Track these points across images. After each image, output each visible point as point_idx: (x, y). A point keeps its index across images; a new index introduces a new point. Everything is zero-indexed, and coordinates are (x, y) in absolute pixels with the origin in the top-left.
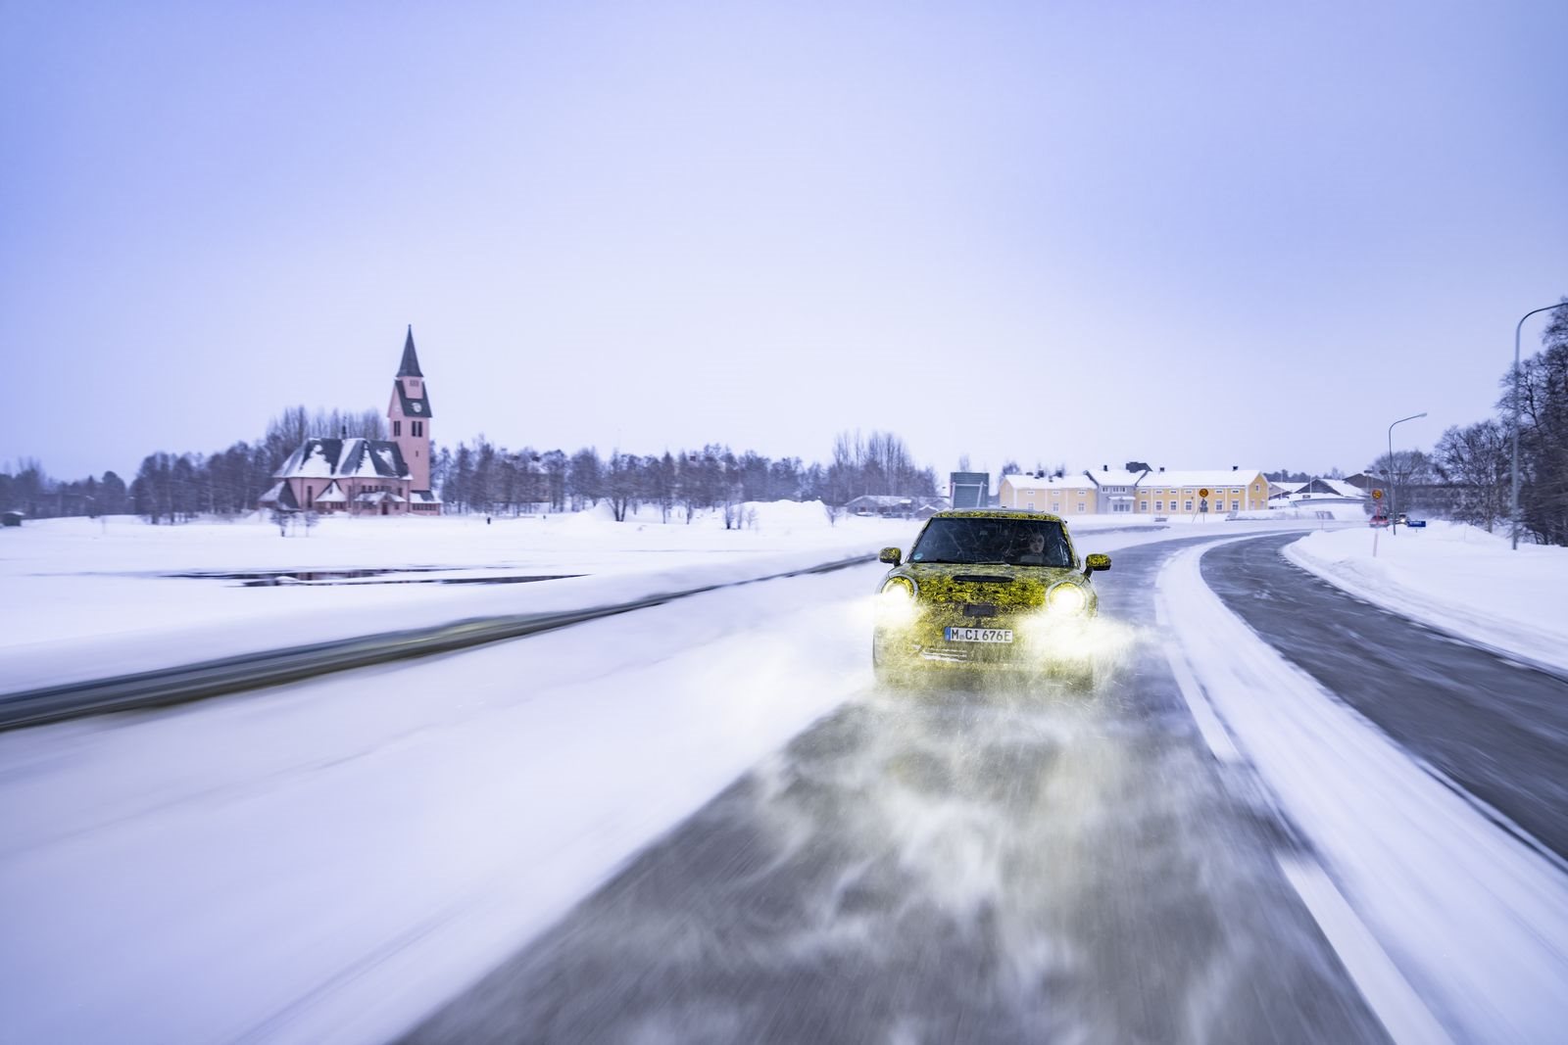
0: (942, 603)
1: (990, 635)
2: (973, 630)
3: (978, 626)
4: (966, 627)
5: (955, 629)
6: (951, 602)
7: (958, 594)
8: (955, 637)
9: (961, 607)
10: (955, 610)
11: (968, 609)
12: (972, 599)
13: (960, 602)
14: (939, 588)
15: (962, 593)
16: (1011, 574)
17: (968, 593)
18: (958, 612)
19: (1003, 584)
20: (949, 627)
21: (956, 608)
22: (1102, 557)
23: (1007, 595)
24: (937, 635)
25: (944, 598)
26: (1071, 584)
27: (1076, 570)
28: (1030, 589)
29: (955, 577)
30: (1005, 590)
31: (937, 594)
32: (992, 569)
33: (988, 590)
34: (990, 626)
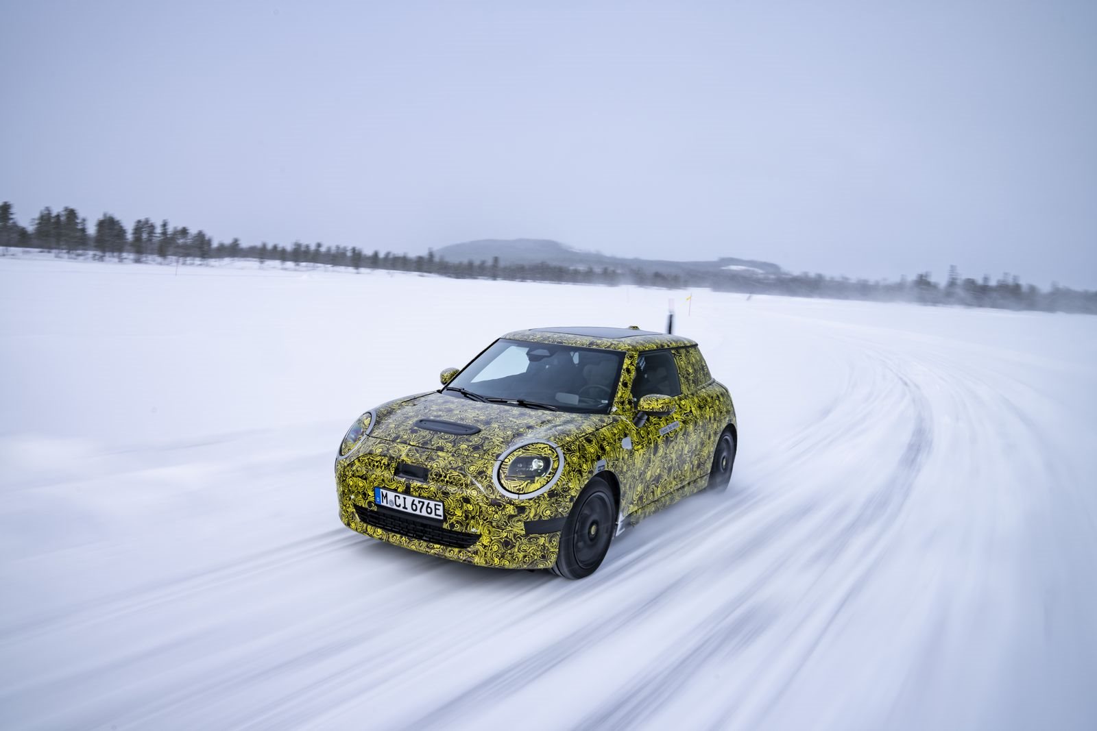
0: (378, 456)
1: (419, 506)
2: (402, 496)
3: (407, 492)
4: (395, 490)
5: (385, 492)
6: (385, 456)
7: (400, 446)
8: (385, 501)
9: (394, 465)
10: (388, 466)
11: (403, 469)
12: (408, 455)
13: (394, 458)
14: (389, 435)
15: (403, 445)
16: (488, 423)
17: (409, 447)
18: (389, 470)
19: (459, 437)
20: (378, 487)
21: (389, 465)
22: (657, 401)
23: (450, 454)
24: (369, 495)
25: (381, 450)
26: (542, 446)
27: (606, 416)
28: (484, 448)
29: (421, 421)
30: (453, 446)
31: (379, 443)
32: (479, 413)
33: (432, 445)
34: (420, 494)
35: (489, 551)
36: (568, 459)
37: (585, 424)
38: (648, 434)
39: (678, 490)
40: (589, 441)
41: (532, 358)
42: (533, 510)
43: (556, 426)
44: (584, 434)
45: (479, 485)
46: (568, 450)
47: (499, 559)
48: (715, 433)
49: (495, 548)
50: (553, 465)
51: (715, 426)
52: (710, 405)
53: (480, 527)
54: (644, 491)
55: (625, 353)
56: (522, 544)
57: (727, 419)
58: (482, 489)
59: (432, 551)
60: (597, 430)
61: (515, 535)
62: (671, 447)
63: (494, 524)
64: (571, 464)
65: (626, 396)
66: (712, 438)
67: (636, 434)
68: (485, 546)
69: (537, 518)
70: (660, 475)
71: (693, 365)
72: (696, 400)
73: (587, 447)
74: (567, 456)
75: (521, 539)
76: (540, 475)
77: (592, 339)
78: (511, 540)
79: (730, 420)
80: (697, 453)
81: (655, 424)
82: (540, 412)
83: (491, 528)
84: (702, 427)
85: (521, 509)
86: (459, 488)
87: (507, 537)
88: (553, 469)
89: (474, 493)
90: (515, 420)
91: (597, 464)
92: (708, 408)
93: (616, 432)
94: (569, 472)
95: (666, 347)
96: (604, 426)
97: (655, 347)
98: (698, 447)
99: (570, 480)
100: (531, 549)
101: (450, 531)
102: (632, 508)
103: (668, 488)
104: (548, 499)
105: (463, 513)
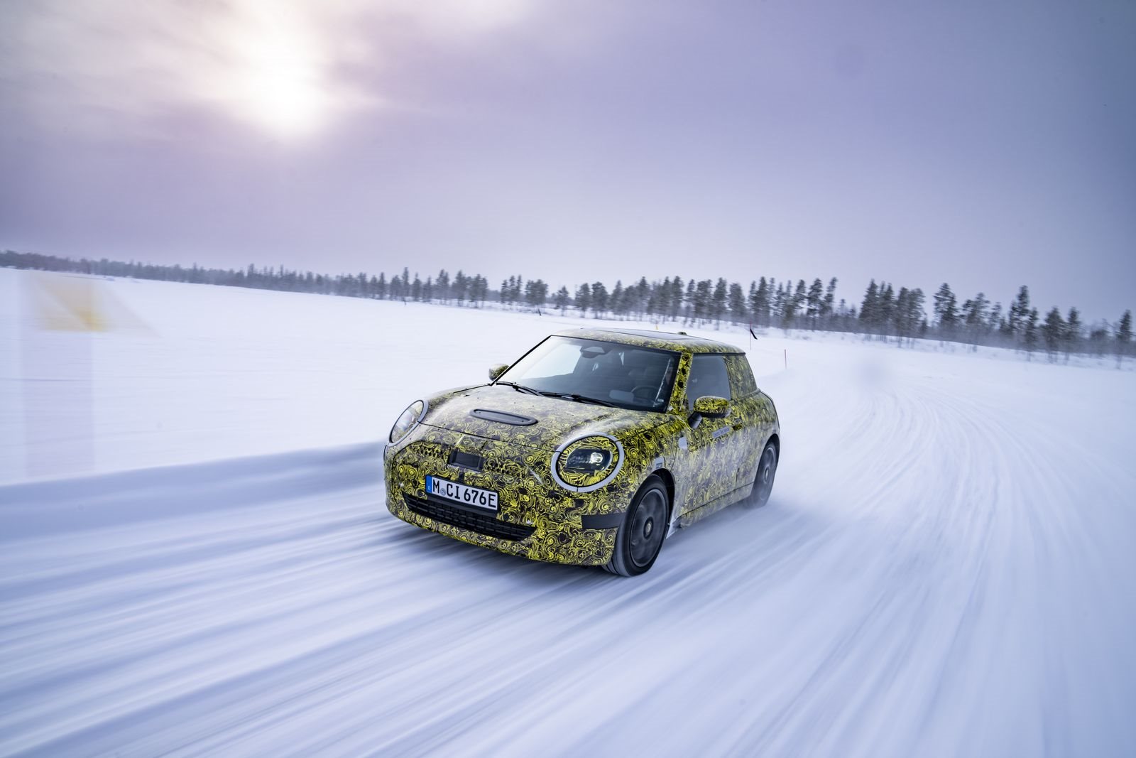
0: (431, 443)
1: (473, 496)
2: (454, 485)
3: (461, 480)
4: (448, 479)
5: (436, 480)
6: (438, 443)
7: (454, 434)
8: (436, 490)
9: (447, 452)
10: (441, 455)
11: (454, 456)
12: (462, 443)
13: (447, 445)
14: (442, 423)
15: (458, 433)
16: (544, 415)
17: (464, 435)
18: (443, 458)
19: (516, 427)
20: (430, 475)
21: (442, 453)
22: (713, 402)
23: (507, 444)
24: (419, 483)
25: (434, 437)
26: (602, 439)
27: (663, 415)
28: (542, 439)
29: (475, 411)
30: (509, 436)
31: (432, 430)
32: (534, 405)
33: (488, 434)
34: (474, 484)
35: (544, 544)
36: (628, 453)
37: (643, 421)
38: (702, 436)
39: (724, 496)
40: (648, 437)
41: (586, 355)
42: (591, 504)
43: (614, 421)
44: (643, 430)
45: (537, 476)
46: (628, 445)
47: (554, 553)
48: (761, 442)
49: (551, 542)
50: (612, 459)
51: (761, 435)
52: (758, 413)
53: (536, 520)
54: (695, 494)
55: (680, 354)
56: (578, 538)
57: (773, 429)
58: (540, 480)
59: (484, 542)
60: (655, 427)
61: (571, 529)
62: (721, 451)
63: (551, 517)
64: (631, 459)
65: (682, 396)
66: (758, 447)
67: (691, 435)
68: (540, 539)
69: (595, 512)
70: (710, 479)
71: (742, 373)
72: (745, 407)
73: (646, 443)
74: (627, 451)
75: (577, 534)
76: (599, 468)
77: (647, 339)
78: (567, 533)
79: (775, 431)
80: (744, 461)
81: (708, 427)
82: (596, 407)
83: (547, 521)
84: (750, 434)
85: (580, 503)
86: (515, 479)
87: (563, 530)
88: (613, 463)
89: (532, 484)
90: (572, 414)
91: (656, 461)
92: (755, 415)
93: (673, 430)
94: (629, 467)
95: (718, 352)
96: (662, 424)
97: (708, 351)
98: (745, 454)
99: (629, 475)
100: (587, 544)
101: (504, 523)
102: (683, 511)
103: (717, 493)
104: (607, 493)
105: (518, 504)
